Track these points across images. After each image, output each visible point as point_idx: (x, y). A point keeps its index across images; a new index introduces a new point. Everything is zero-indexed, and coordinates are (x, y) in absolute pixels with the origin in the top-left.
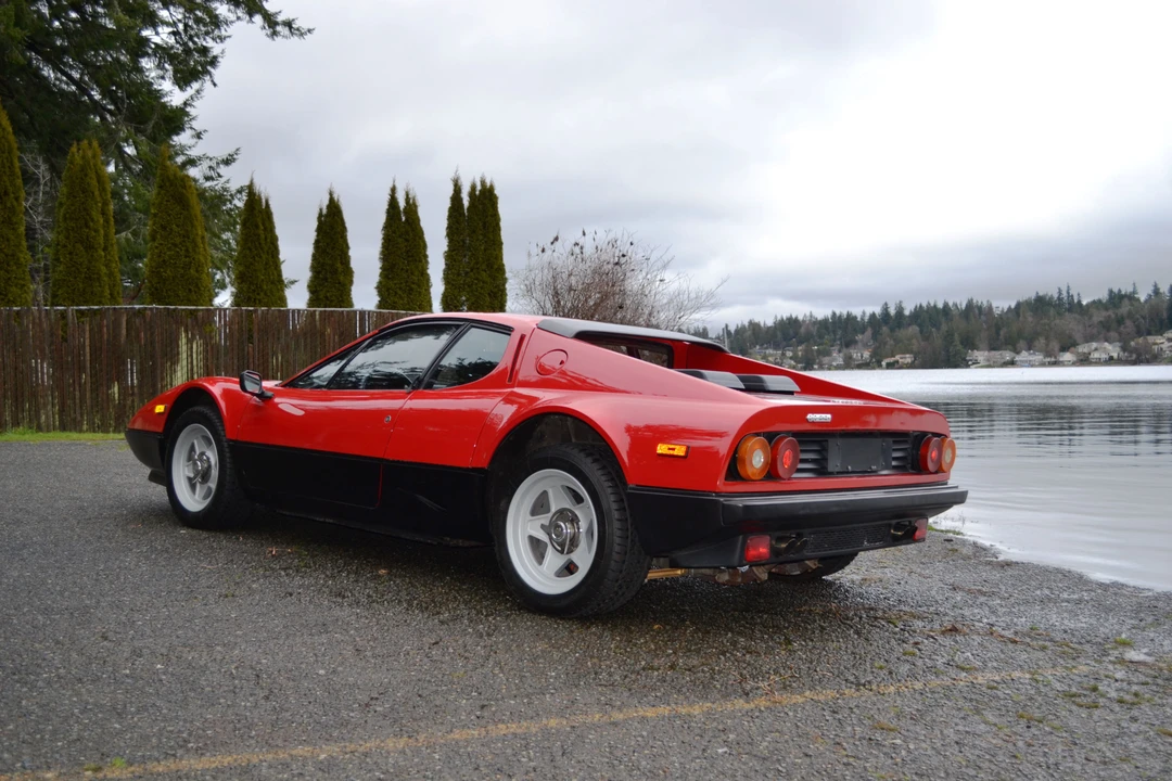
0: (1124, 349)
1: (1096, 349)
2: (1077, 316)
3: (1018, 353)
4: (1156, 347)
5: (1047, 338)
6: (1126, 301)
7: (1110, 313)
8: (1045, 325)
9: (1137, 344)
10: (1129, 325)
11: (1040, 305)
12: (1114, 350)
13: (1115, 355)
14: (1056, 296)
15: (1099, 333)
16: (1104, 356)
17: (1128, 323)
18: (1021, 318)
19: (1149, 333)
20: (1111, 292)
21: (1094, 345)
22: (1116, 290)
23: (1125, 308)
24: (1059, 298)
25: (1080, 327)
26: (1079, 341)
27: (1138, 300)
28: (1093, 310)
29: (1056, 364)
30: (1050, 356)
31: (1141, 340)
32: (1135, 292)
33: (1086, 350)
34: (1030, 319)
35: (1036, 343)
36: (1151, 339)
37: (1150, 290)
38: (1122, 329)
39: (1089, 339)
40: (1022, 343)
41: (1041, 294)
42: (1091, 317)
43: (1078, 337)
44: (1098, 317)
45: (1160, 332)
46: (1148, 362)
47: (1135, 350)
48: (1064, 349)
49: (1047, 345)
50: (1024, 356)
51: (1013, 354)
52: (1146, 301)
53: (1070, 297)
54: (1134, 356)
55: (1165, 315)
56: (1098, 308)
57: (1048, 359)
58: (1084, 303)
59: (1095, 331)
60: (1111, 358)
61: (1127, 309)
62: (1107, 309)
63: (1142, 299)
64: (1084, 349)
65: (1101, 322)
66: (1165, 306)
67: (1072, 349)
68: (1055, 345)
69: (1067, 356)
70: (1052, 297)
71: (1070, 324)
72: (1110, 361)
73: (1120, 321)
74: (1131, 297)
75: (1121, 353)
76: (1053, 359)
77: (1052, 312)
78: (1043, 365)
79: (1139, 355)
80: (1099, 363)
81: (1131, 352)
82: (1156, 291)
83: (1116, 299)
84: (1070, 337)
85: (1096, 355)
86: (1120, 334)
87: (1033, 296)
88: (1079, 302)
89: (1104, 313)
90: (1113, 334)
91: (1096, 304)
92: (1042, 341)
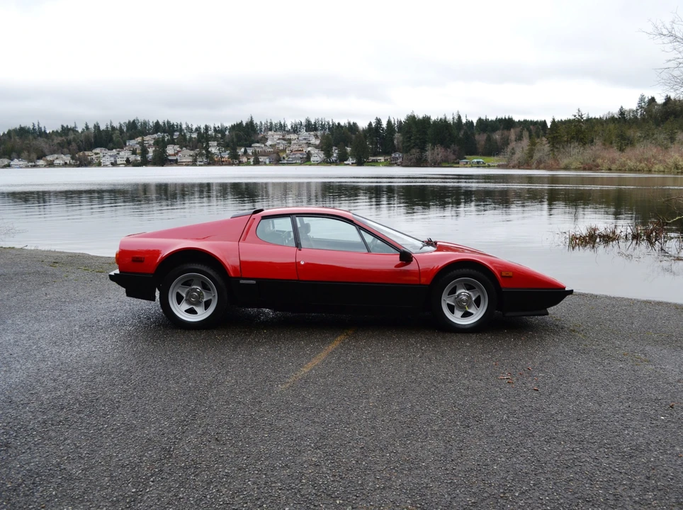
0: (72, 158)
1: (57, 158)
2: (46, 140)
3: (12, 160)
4: (89, 158)
5: (29, 152)
6: (71, 132)
7: (63, 138)
8: (27, 144)
9: (79, 156)
10: (74, 146)
11: (22, 132)
12: (67, 159)
13: (68, 162)
14: (31, 127)
15: (58, 149)
16: (62, 162)
17: (73, 144)
18: (12, 140)
19: (85, 150)
20: (63, 126)
21: (56, 156)
22: (65, 126)
23: (71, 136)
24: (33, 129)
25: (47, 146)
26: (47, 153)
27: (77, 131)
28: (54, 136)
29: (35, 166)
30: (32, 162)
31: (81, 153)
32: (75, 127)
33: (51, 159)
34: (18, 140)
35: (23, 154)
36: (87, 153)
37: (84, 126)
38: (70, 147)
39: (53, 153)
40: (14, 155)
41: (22, 126)
42: (53, 140)
43: (46, 151)
44: (58, 140)
45: (90, 150)
46: (86, 165)
47: (79, 159)
48: (39, 158)
49: (29, 156)
50: (16, 162)
51: (9, 161)
52: (82, 132)
53: (40, 128)
54: (78, 162)
55: (93, 140)
56: (56, 135)
57: (31, 164)
58: (48, 132)
59: (56, 148)
60: (66, 163)
61: (73, 136)
62: (61, 136)
63: (80, 130)
64: (49, 158)
65: (59, 143)
66: (92, 135)
67: (44, 158)
68: (34, 156)
69: (41, 162)
70: (29, 129)
71: (41, 143)
72: (65, 165)
73: (69, 143)
74: (74, 130)
75: (71, 161)
76: (33, 164)
77: (31, 137)
78: (27, 167)
79: (81, 162)
80: (59, 166)
81: (76, 160)
82: (87, 127)
83: (66, 131)
84: (42, 152)
85: (57, 162)
86: (69, 150)
87: (18, 127)
88: (45, 131)
89: (60, 138)
90: (65, 150)
91: (55, 133)
92: (26, 153)
